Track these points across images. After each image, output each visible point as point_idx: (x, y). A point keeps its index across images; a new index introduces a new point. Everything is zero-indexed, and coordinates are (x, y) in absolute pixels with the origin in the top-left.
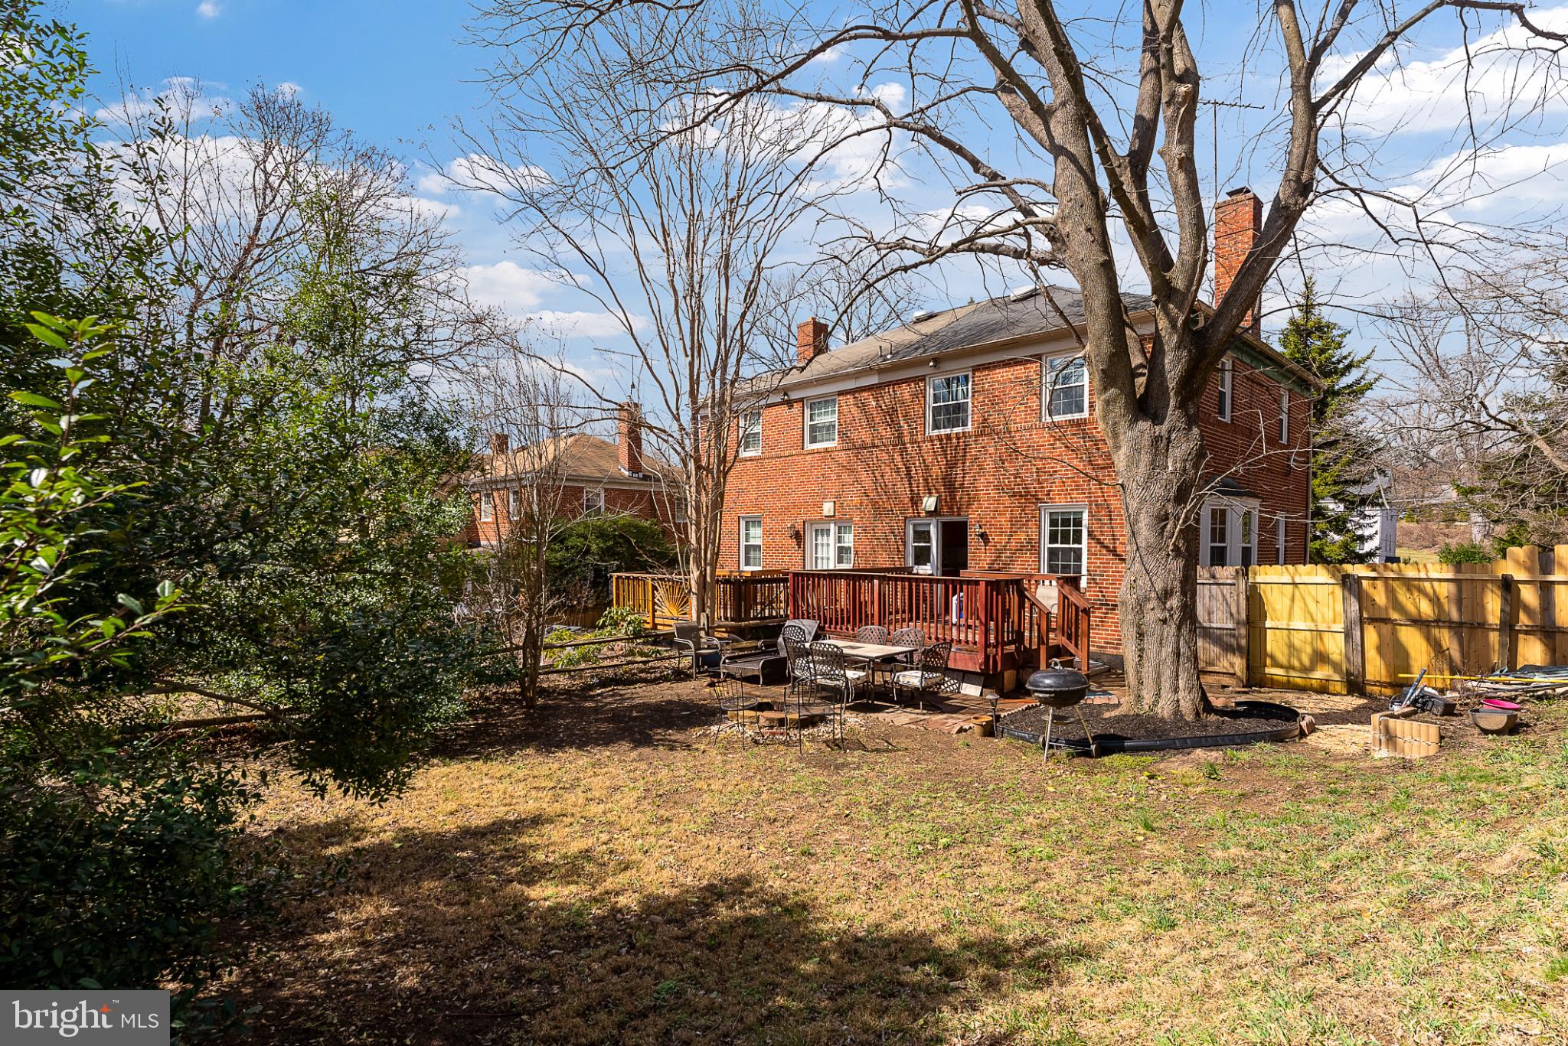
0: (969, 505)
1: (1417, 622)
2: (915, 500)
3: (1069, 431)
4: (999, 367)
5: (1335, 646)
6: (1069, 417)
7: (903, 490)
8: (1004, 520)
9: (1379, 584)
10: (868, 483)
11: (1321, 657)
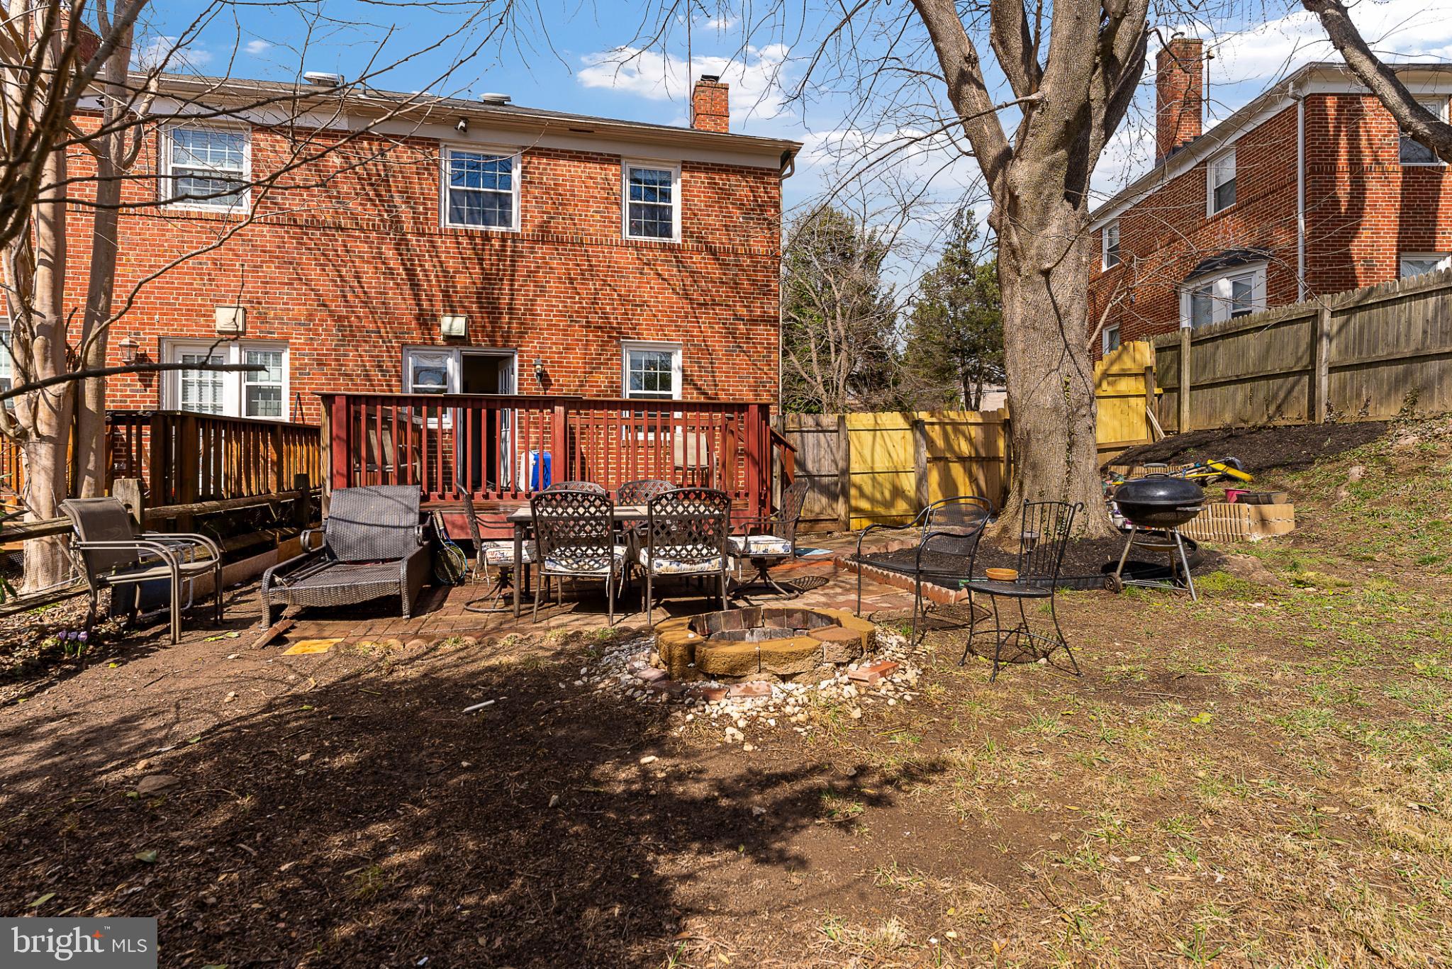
0: (521, 335)
1: (962, 459)
2: (427, 322)
3: (660, 255)
4: (564, 158)
5: (908, 483)
6: (647, 239)
7: (402, 305)
8: (575, 358)
9: (937, 427)
10: (326, 287)
11: (897, 492)
